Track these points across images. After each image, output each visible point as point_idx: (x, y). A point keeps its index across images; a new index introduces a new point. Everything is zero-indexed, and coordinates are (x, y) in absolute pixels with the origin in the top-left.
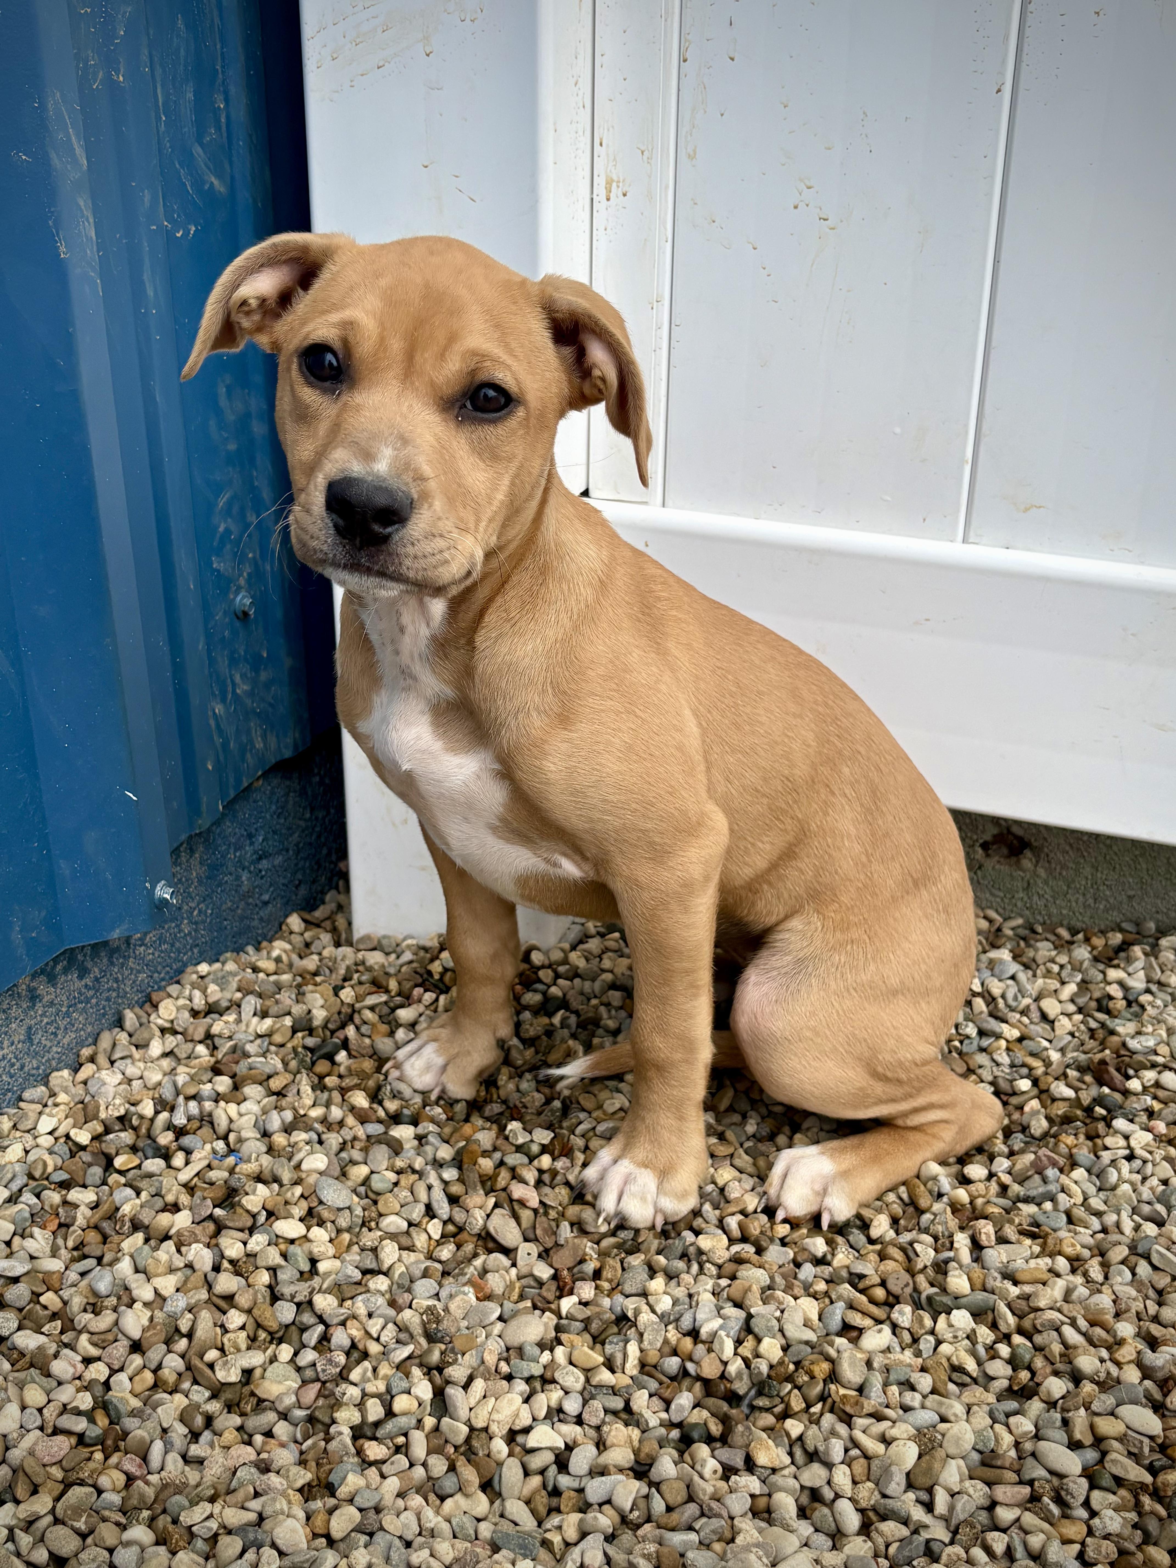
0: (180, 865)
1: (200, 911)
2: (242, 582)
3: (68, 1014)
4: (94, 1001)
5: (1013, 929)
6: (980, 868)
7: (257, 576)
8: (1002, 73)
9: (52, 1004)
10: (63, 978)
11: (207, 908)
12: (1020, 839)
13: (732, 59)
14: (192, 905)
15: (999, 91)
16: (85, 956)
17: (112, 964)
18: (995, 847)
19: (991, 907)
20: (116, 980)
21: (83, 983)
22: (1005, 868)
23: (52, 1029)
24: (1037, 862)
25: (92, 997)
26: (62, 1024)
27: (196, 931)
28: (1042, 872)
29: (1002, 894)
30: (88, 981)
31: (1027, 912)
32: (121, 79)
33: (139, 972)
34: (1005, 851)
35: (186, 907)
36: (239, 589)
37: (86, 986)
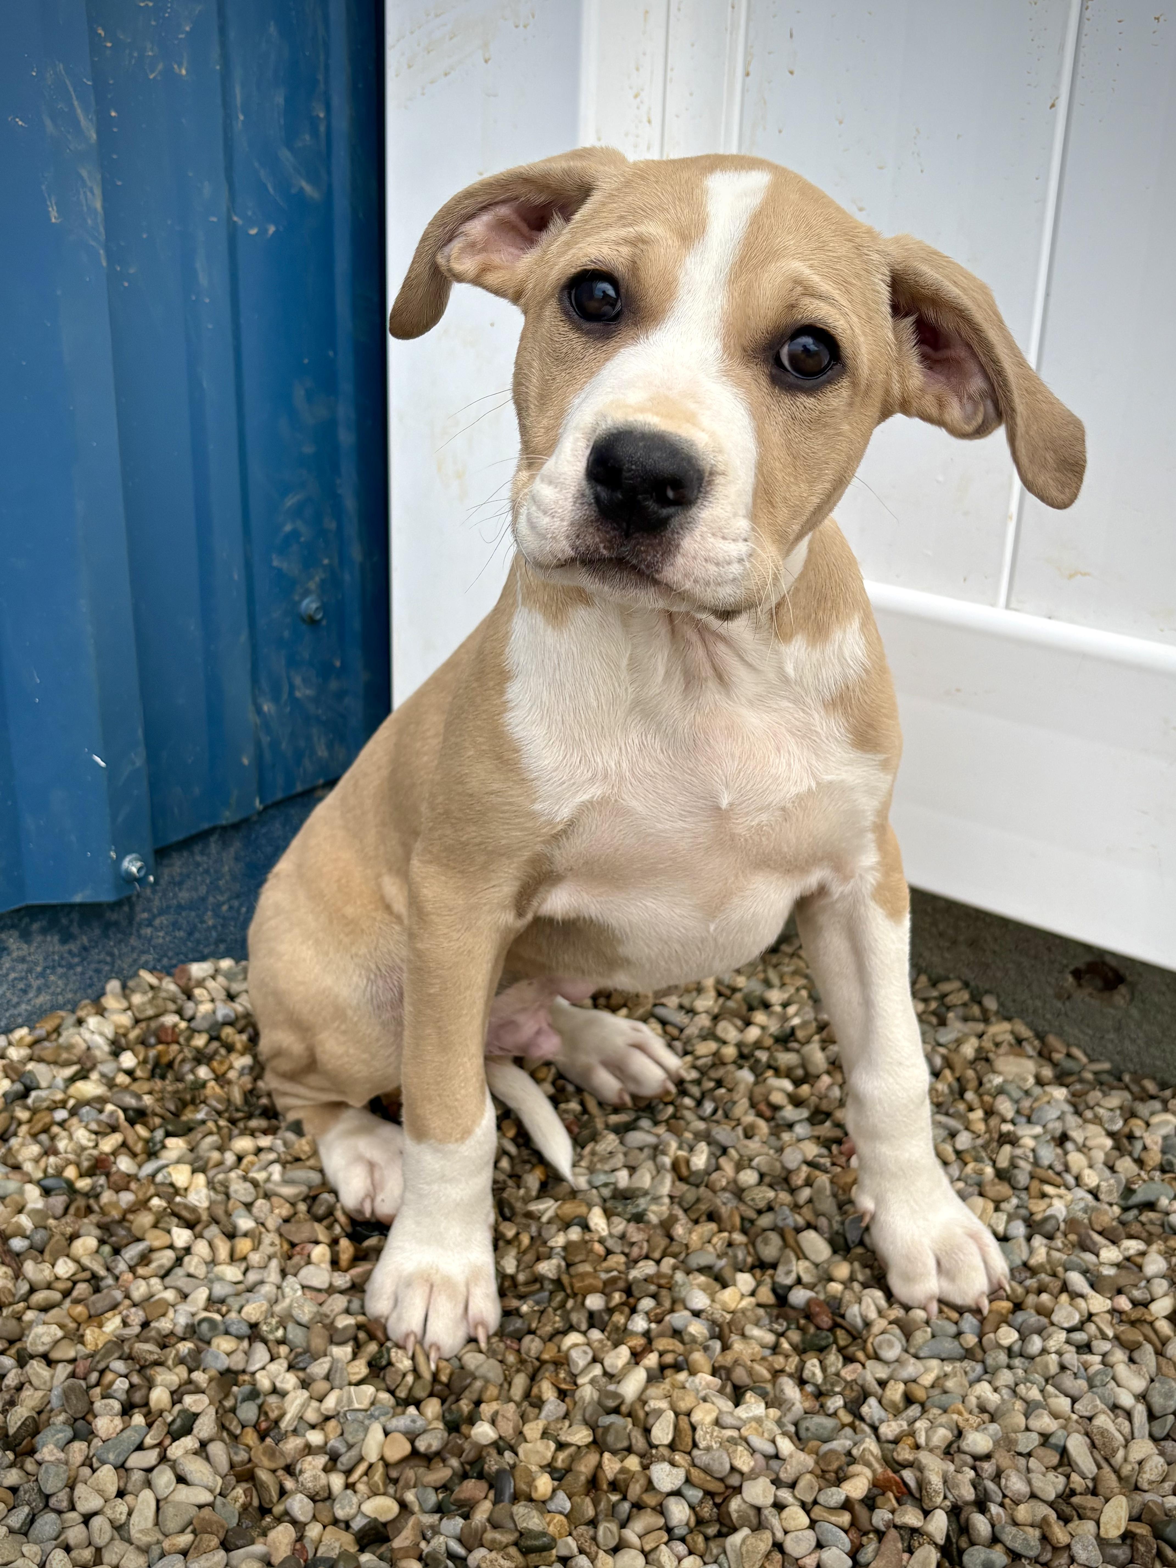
0: (209, 855)
1: (231, 908)
2: (312, 585)
3: (42, 975)
4: (79, 969)
5: (1096, 1073)
6: (1069, 998)
7: (332, 582)
8: (1056, 87)
9: (23, 960)
10: (39, 938)
11: (241, 905)
12: (1115, 972)
13: (792, 73)
14: (221, 898)
15: (1053, 106)
16: (71, 921)
17: (107, 937)
18: (1087, 976)
19: (1079, 1046)
20: (111, 955)
21: (66, 947)
22: (1095, 1003)
23: (21, 985)
24: (1132, 1000)
25: (77, 965)
26: (36, 983)
27: (223, 926)
28: (1135, 1012)
29: (1090, 1032)
30: (74, 947)
31: (1117, 1058)
32: (184, 72)
33: (143, 952)
34: (1099, 983)
35: (211, 899)
36: (306, 593)
37: (70, 952)
